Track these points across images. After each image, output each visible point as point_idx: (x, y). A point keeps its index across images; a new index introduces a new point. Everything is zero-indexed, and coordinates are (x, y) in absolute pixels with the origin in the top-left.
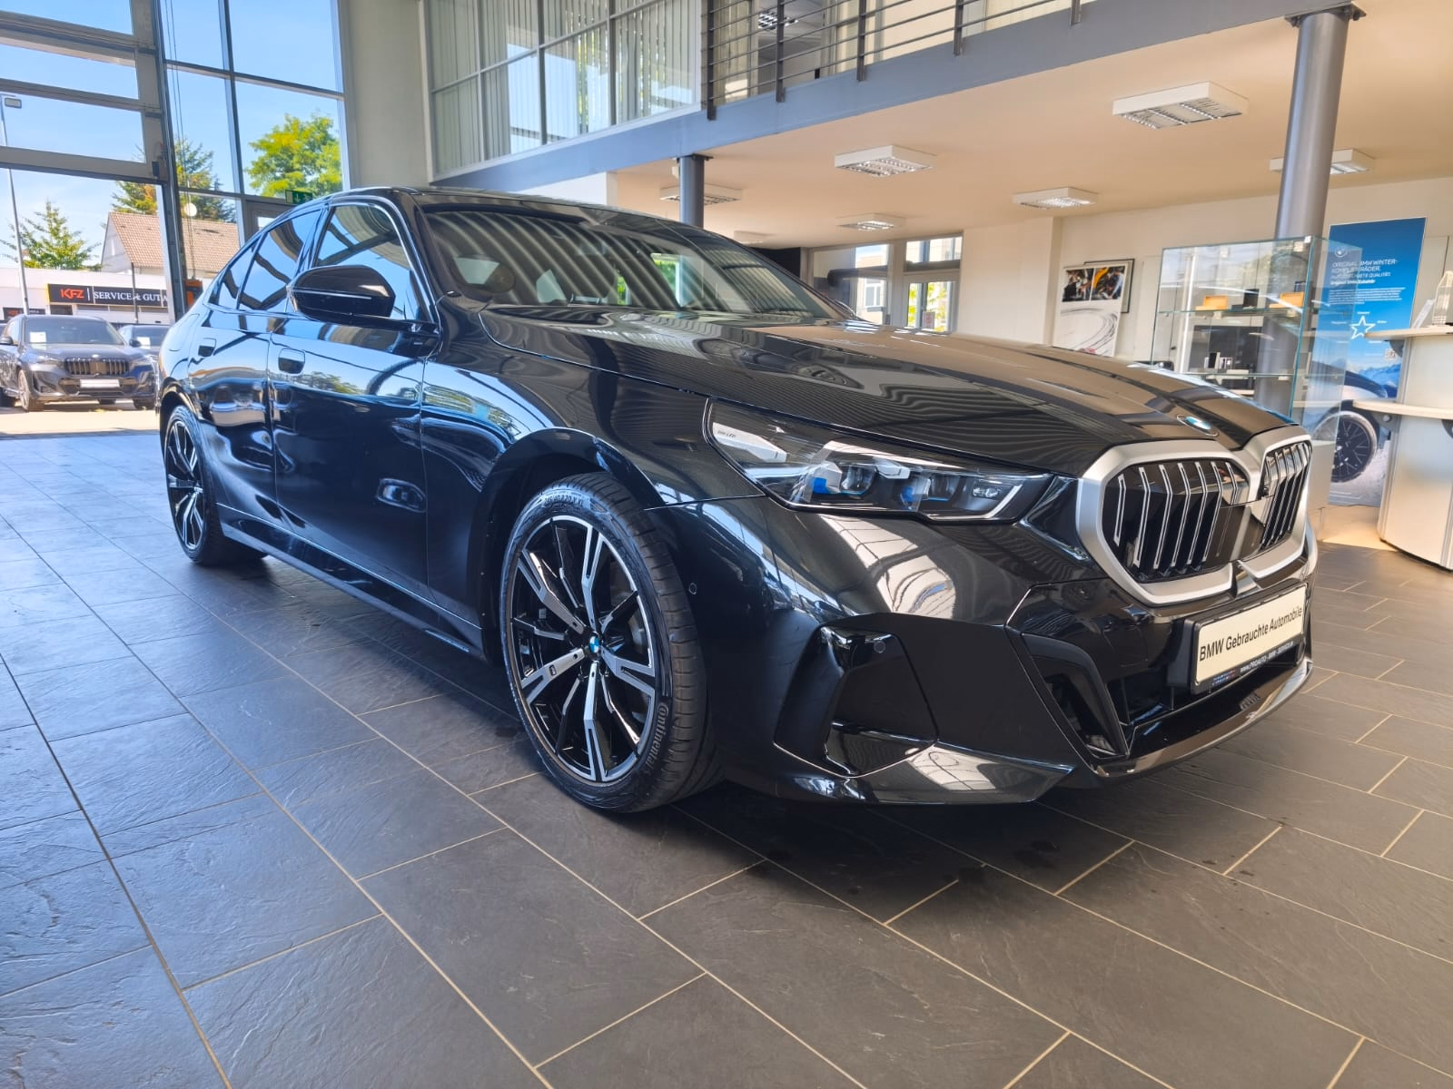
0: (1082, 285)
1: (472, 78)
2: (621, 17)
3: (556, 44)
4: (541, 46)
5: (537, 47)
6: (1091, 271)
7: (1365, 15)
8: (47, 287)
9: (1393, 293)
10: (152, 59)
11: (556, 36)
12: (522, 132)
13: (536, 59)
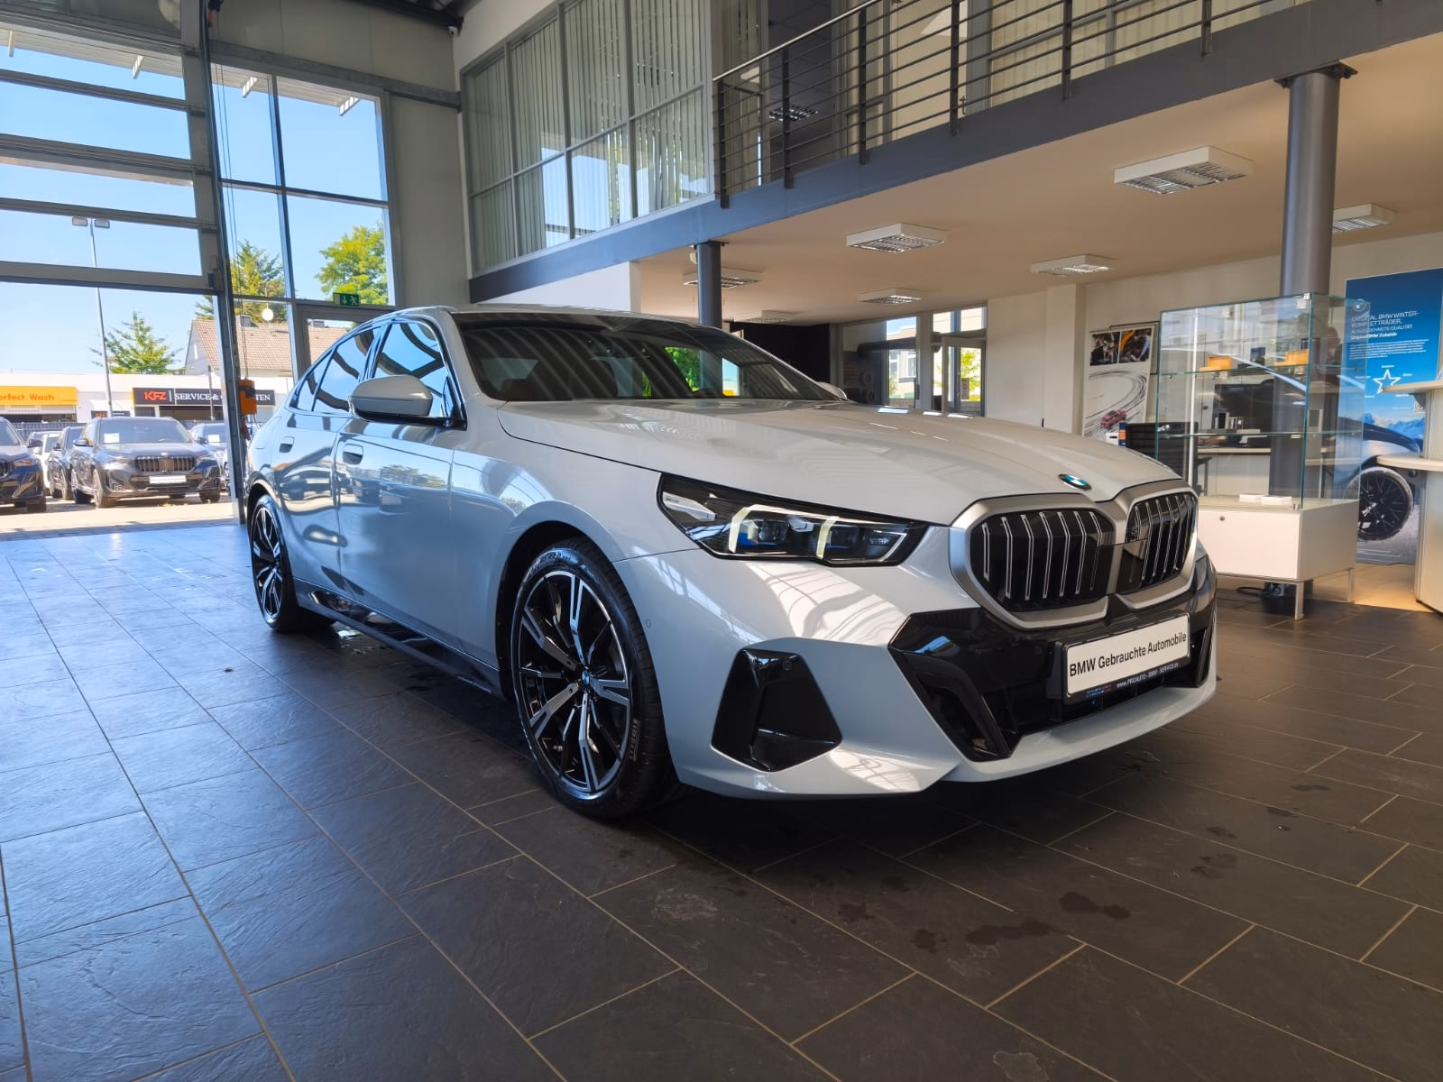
0: (1109, 348)
1: (506, 181)
2: (640, 118)
3: (581, 146)
4: (568, 149)
5: (564, 150)
6: (1117, 335)
7: (1356, 72)
8: (132, 391)
9: (1416, 346)
10: (207, 180)
11: (582, 139)
12: (553, 228)
13: (563, 159)
